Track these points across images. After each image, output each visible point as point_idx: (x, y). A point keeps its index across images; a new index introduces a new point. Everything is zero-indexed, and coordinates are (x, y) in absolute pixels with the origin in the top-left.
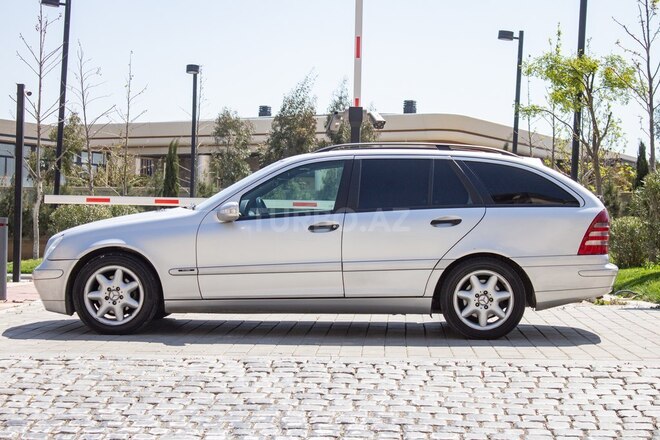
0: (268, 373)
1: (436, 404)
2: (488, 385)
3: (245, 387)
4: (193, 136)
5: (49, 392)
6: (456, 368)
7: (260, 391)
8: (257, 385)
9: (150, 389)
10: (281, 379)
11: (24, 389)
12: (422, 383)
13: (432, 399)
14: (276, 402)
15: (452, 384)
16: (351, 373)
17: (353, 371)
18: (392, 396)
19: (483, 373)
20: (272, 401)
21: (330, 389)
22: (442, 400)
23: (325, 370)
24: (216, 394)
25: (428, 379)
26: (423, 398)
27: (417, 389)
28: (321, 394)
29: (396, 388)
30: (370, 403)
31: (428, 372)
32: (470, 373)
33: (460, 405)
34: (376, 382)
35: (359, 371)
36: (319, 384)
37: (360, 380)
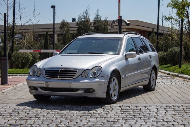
0: (111, 110)
1: (172, 121)
2: (187, 113)
3: (105, 116)
4: (54, 28)
5: (40, 119)
6: (174, 108)
7: (111, 117)
8: (109, 115)
9: (73, 117)
10: (116, 112)
11: (31, 118)
12: (165, 113)
13: (170, 119)
14: (118, 121)
15: (174, 113)
16: (139, 110)
17: (139, 109)
18: (156, 118)
19: (184, 109)
20: (116, 121)
21: (134, 116)
22: (174, 119)
23: (130, 109)
24: (96, 118)
25: (166, 111)
26: (167, 119)
27: (164, 115)
28: (132, 118)
29: (156, 115)
30: (150, 121)
31: (165, 109)
32: (179, 109)
33: (181, 121)
34: (149, 113)
35: (142, 109)
36: (130, 114)
37: (143, 112)
